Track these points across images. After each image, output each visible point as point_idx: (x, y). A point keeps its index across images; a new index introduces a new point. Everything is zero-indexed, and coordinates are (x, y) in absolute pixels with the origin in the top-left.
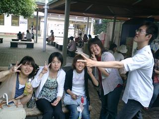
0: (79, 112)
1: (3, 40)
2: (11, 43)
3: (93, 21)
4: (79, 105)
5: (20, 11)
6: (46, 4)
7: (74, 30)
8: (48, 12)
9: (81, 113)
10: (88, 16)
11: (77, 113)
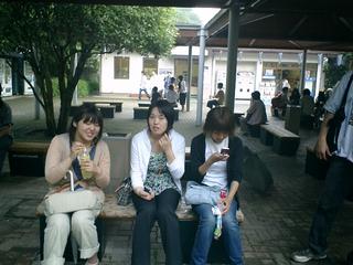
0: (216, 216)
1: (123, 106)
2: (135, 110)
3: (320, 60)
4: (216, 204)
5: (142, 42)
6: (203, 27)
7: (274, 83)
8: (207, 45)
9: (219, 217)
10: (305, 49)
11: (212, 218)
